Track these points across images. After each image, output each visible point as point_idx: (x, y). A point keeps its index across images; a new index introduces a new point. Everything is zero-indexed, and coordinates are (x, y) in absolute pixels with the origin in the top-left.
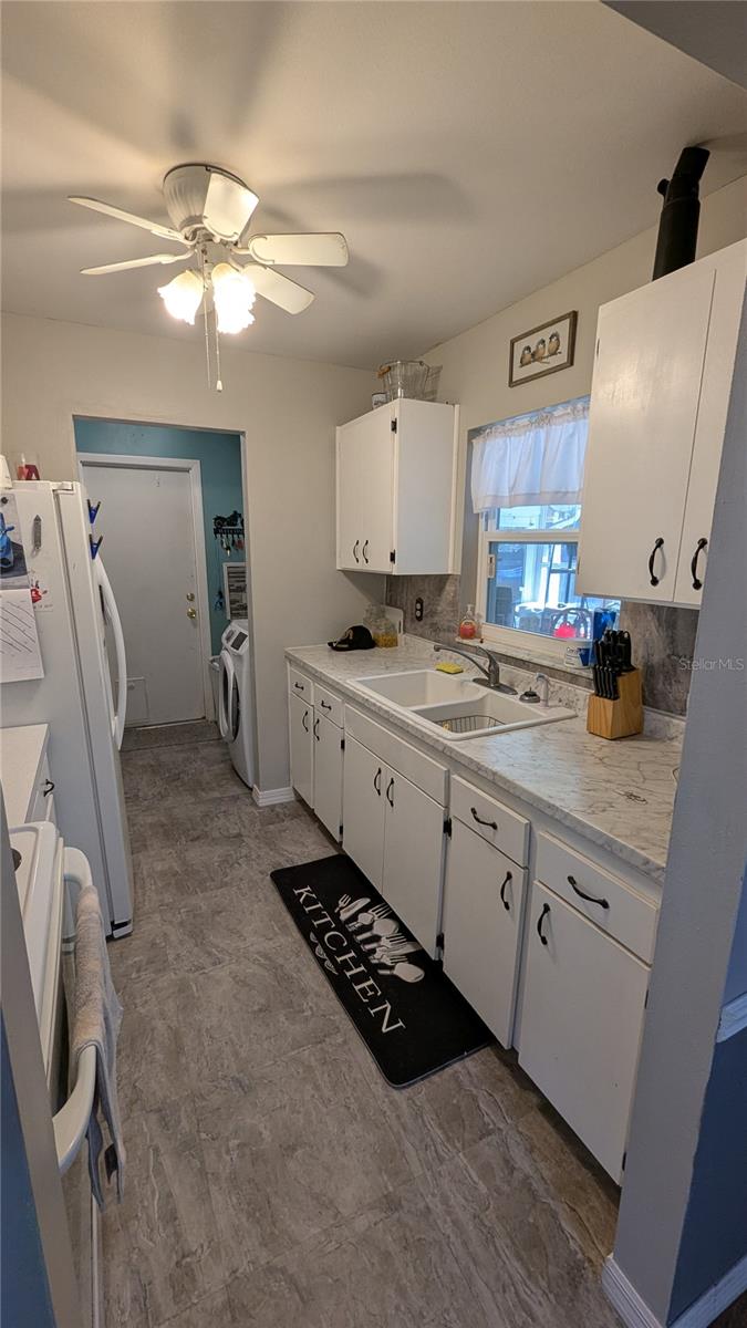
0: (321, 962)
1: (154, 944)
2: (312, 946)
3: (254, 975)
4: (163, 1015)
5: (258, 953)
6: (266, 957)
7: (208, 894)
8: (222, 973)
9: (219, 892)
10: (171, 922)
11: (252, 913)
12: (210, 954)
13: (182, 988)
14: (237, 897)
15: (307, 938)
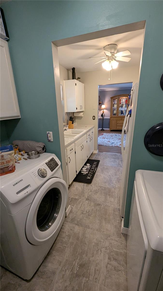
0: (96, 169)
1: (118, 182)
2: (96, 171)
3: (106, 172)
4: (119, 173)
5: (103, 174)
6: (102, 173)
7: (105, 186)
8: (109, 174)
9: (103, 186)
10: (114, 184)
11: (100, 179)
12: (110, 177)
13: (116, 175)
14: (100, 183)
15: (95, 172)
